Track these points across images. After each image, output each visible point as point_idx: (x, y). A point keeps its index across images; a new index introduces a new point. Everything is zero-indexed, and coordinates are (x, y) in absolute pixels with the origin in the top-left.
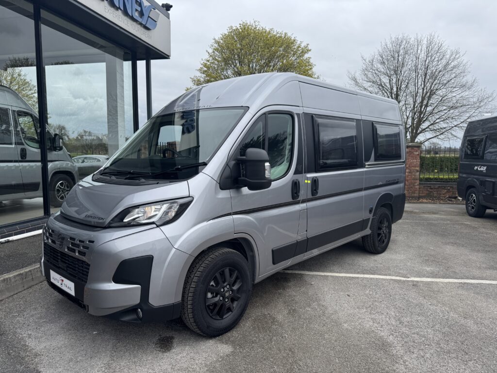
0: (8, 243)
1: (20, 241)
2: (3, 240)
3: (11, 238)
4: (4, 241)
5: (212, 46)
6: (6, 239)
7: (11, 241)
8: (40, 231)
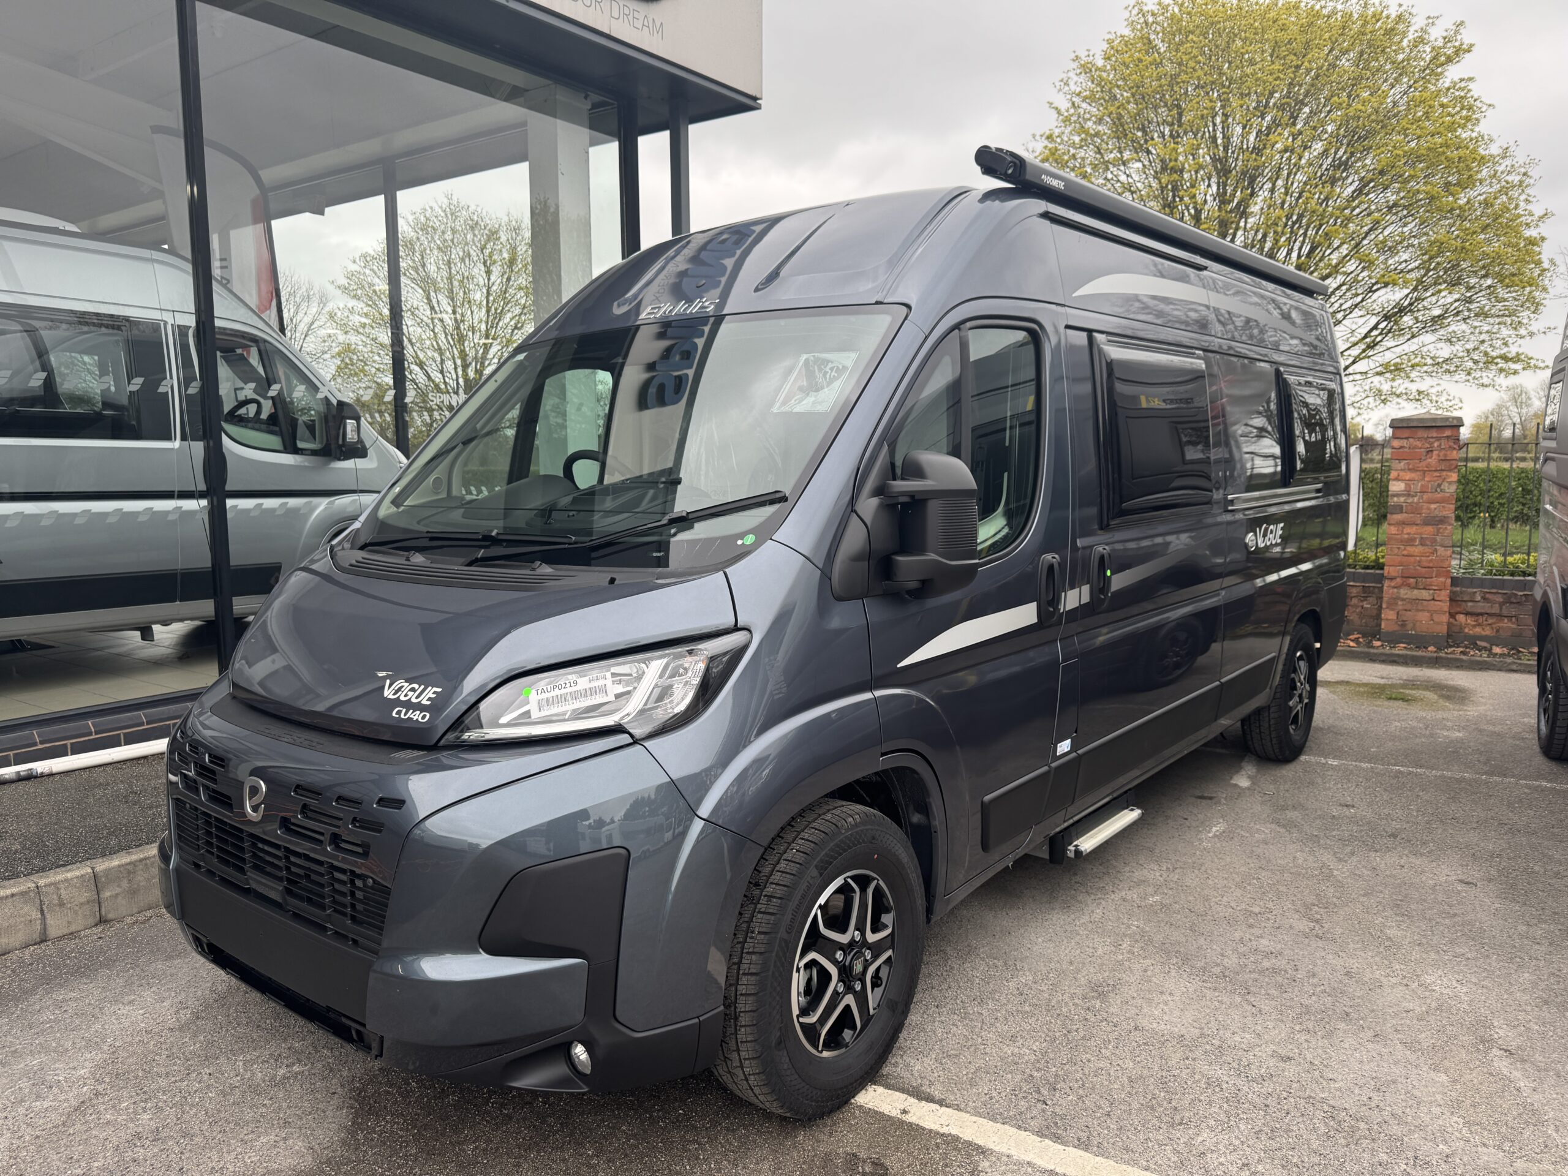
0: (29, 783)
1: (73, 775)
2: (9, 771)
3: (40, 766)
4: (13, 776)
5: (1066, 84)
6: (23, 768)
7: (42, 775)
8: (160, 745)
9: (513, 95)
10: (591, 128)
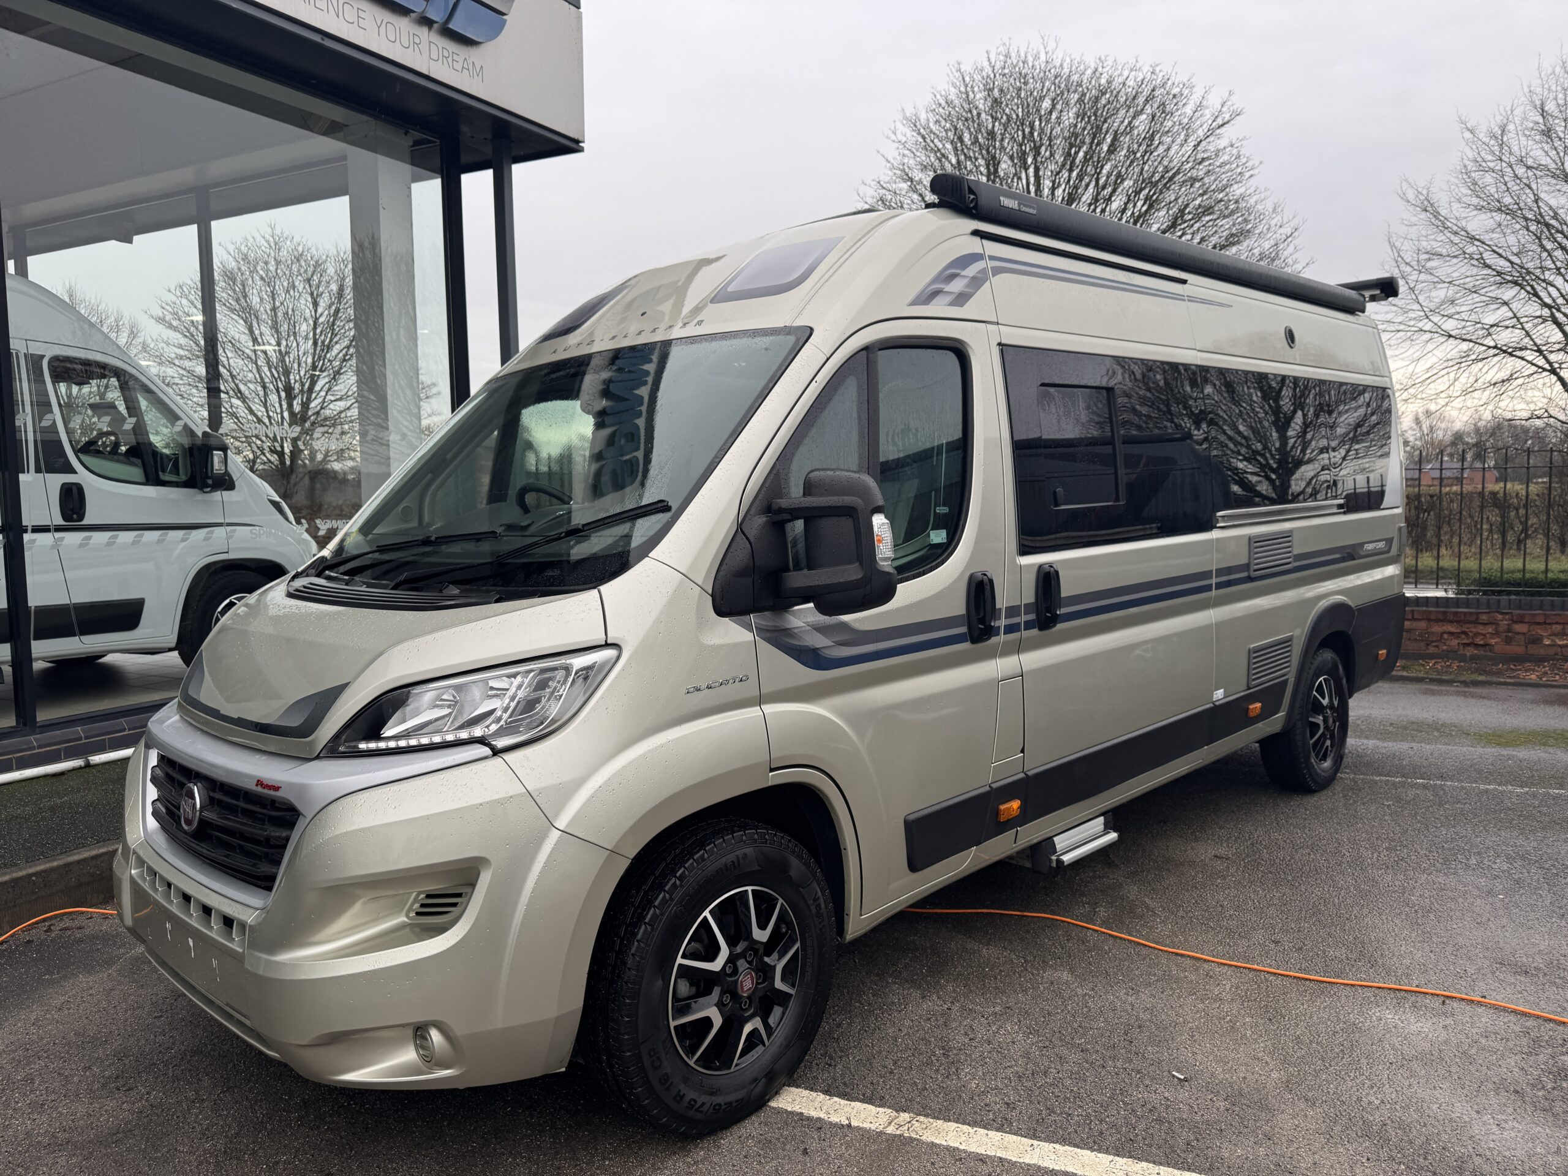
5: (893, 134)
9: (332, 129)
10: (413, 164)
